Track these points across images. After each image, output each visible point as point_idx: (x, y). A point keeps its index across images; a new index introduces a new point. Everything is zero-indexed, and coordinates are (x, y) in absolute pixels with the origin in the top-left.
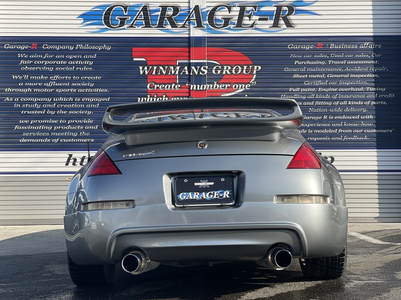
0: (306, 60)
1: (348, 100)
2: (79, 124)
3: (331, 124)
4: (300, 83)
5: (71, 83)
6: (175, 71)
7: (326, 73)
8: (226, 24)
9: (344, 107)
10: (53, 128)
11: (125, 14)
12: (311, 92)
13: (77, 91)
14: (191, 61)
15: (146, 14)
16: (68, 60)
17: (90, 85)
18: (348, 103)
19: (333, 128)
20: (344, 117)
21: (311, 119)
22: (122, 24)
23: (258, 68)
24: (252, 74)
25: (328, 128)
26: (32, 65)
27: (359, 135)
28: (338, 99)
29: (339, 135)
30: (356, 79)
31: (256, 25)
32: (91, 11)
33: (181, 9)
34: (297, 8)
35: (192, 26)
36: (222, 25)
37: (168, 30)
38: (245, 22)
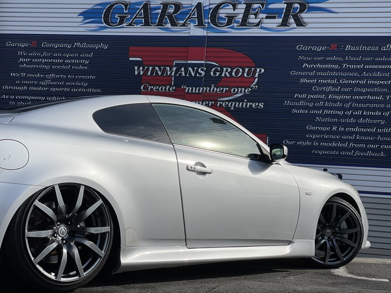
0: (316, 62)
1: (363, 109)
3: (341, 136)
4: (307, 89)
5: (65, 82)
6: (171, 72)
7: (339, 78)
8: (229, 23)
9: (357, 117)
11: (125, 12)
13: (70, 90)
14: (189, 62)
15: (146, 12)
16: (65, 58)
17: (84, 84)
18: (363, 112)
19: (343, 141)
20: (357, 129)
21: (318, 129)
22: (121, 22)
23: (260, 71)
24: (253, 77)
25: (336, 141)
26: (30, 63)
27: (373, 150)
28: (350, 108)
29: (350, 150)
30: (375, 86)
31: (262, 23)
32: (91, 9)
33: (182, 6)
34: (311, 5)
35: (192, 25)
36: (225, 23)
37: (167, 29)
38: (251, 21)
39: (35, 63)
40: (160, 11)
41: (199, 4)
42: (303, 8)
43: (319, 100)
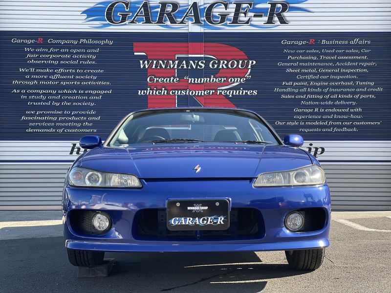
0: (299, 54)
1: (338, 93)
2: (83, 115)
3: (322, 116)
4: (292, 77)
5: (75, 76)
7: (318, 67)
8: (223, 20)
9: (334, 100)
10: (58, 119)
11: (126, 10)
13: (81, 84)
14: (190, 56)
15: (146, 11)
16: (73, 53)
17: (93, 77)
18: (338, 96)
19: (324, 120)
20: (334, 110)
21: (303, 111)
22: (124, 20)
23: (252, 62)
24: (247, 68)
25: (319, 120)
26: (38, 59)
27: (348, 127)
28: (328, 93)
29: (329, 127)
30: (346, 74)
31: (251, 21)
32: (94, 8)
33: (179, 6)
34: (291, 5)
35: (190, 22)
36: (218, 21)
37: (167, 26)
38: (241, 19)
39: (43, 59)
40: (159, 10)
41: (195, 4)
42: (285, 7)
43: (303, 87)
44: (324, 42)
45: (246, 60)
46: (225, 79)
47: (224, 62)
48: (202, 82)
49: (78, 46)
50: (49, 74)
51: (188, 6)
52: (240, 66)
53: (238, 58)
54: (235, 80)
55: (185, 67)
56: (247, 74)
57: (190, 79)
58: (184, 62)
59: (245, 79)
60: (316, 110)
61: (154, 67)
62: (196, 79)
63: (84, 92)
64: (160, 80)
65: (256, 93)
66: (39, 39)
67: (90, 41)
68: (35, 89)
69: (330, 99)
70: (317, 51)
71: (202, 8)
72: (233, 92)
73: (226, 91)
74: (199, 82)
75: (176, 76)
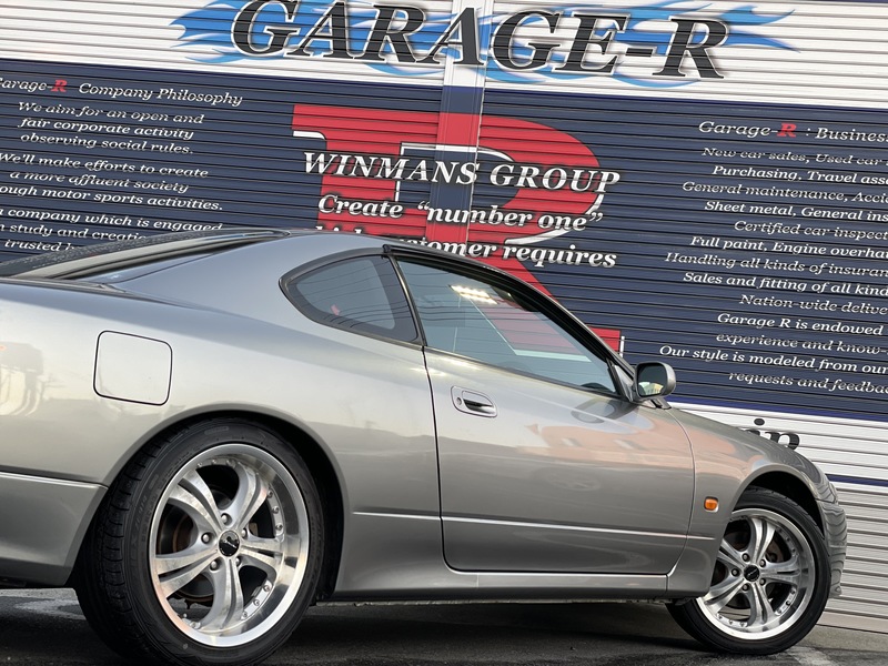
1: (854, 281)
3: (801, 342)
4: (722, 226)
5: (133, 182)
6: (393, 169)
7: (798, 205)
8: (539, 60)
9: (840, 299)
11: (287, 20)
12: (752, 250)
14: (439, 148)
16: (136, 124)
17: (178, 188)
18: (853, 288)
19: (806, 355)
20: (839, 327)
21: (745, 323)
22: (277, 46)
23: (611, 177)
24: (593, 192)
25: (789, 354)
26: (48, 131)
28: (825, 277)
29: (820, 376)
31: (618, 65)
32: (205, 8)
33: (427, 16)
34: (735, 28)
35: (450, 60)
36: (528, 60)
37: (388, 67)
38: (591, 57)
39: (61, 132)
40: (372, 24)
41: (468, 15)
42: (718, 31)
43: (750, 254)
44: (823, 132)
45: (593, 168)
46: (530, 217)
47: (530, 171)
48: (464, 220)
49: (153, 106)
50: (68, 172)
51: (450, 17)
52: (574, 185)
53: (570, 161)
54: (556, 221)
55: (424, 176)
56: (595, 207)
57: (432, 211)
58: (423, 164)
59: (584, 221)
60: (785, 323)
61: (340, 171)
62: (449, 212)
63: (151, 224)
64: (352, 207)
65: (613, 263)
66: (58, 82)
67: (185, 95)
68: (26, 208)
69: (827, 293)
70: (802, 159)
71: (486, 23)
72: (548, 254)
73: (528, 251)
74: (455, 220)
75: (397, 200)
